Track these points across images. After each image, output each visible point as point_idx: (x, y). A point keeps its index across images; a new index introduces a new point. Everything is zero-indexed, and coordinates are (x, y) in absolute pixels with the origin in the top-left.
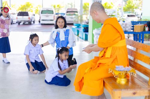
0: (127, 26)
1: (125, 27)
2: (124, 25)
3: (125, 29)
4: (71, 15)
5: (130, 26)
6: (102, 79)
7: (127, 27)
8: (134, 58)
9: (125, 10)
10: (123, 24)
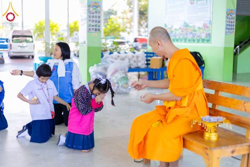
0: (140, 59)
1: (136, 61)
2: (135, 59)
3: (137, 64)
4: (21, 42)
5: (143, 59)
6: (180, 136)
7: (140, 61)
8: (213, 104)
9: (106, 34)
10: (133, 57)
